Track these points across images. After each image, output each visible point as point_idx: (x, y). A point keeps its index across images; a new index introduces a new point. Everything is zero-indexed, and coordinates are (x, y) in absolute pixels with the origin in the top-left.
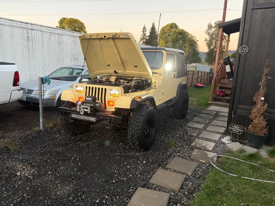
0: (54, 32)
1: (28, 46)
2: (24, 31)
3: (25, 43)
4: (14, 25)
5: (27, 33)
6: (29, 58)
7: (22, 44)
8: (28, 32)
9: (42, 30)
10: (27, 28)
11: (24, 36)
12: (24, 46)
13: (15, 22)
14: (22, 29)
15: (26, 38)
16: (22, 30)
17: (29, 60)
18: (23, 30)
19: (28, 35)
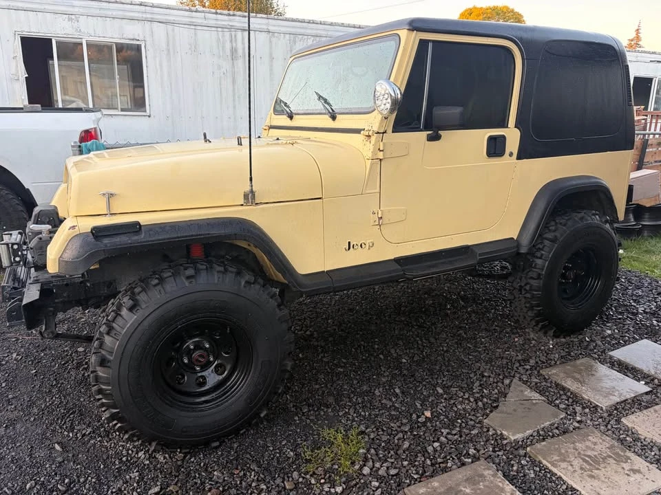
0: (302, 31)
1: (233, 73)
2: (223, 36)
3: (226, 65)
4: (199, 21)
5: (231, 41)
6: (234, 100)
7: (219, 67)
8: (233, 36)
9: (271, 28)
10: (231, 28)
11: (223, 47)
12: (224, 74)
13: (203, 14)
14: (220, 29)
15: (228, 52)
16: (218, 34)
17: (234, 107)
18: (220, 34)
19: (234, 45)
